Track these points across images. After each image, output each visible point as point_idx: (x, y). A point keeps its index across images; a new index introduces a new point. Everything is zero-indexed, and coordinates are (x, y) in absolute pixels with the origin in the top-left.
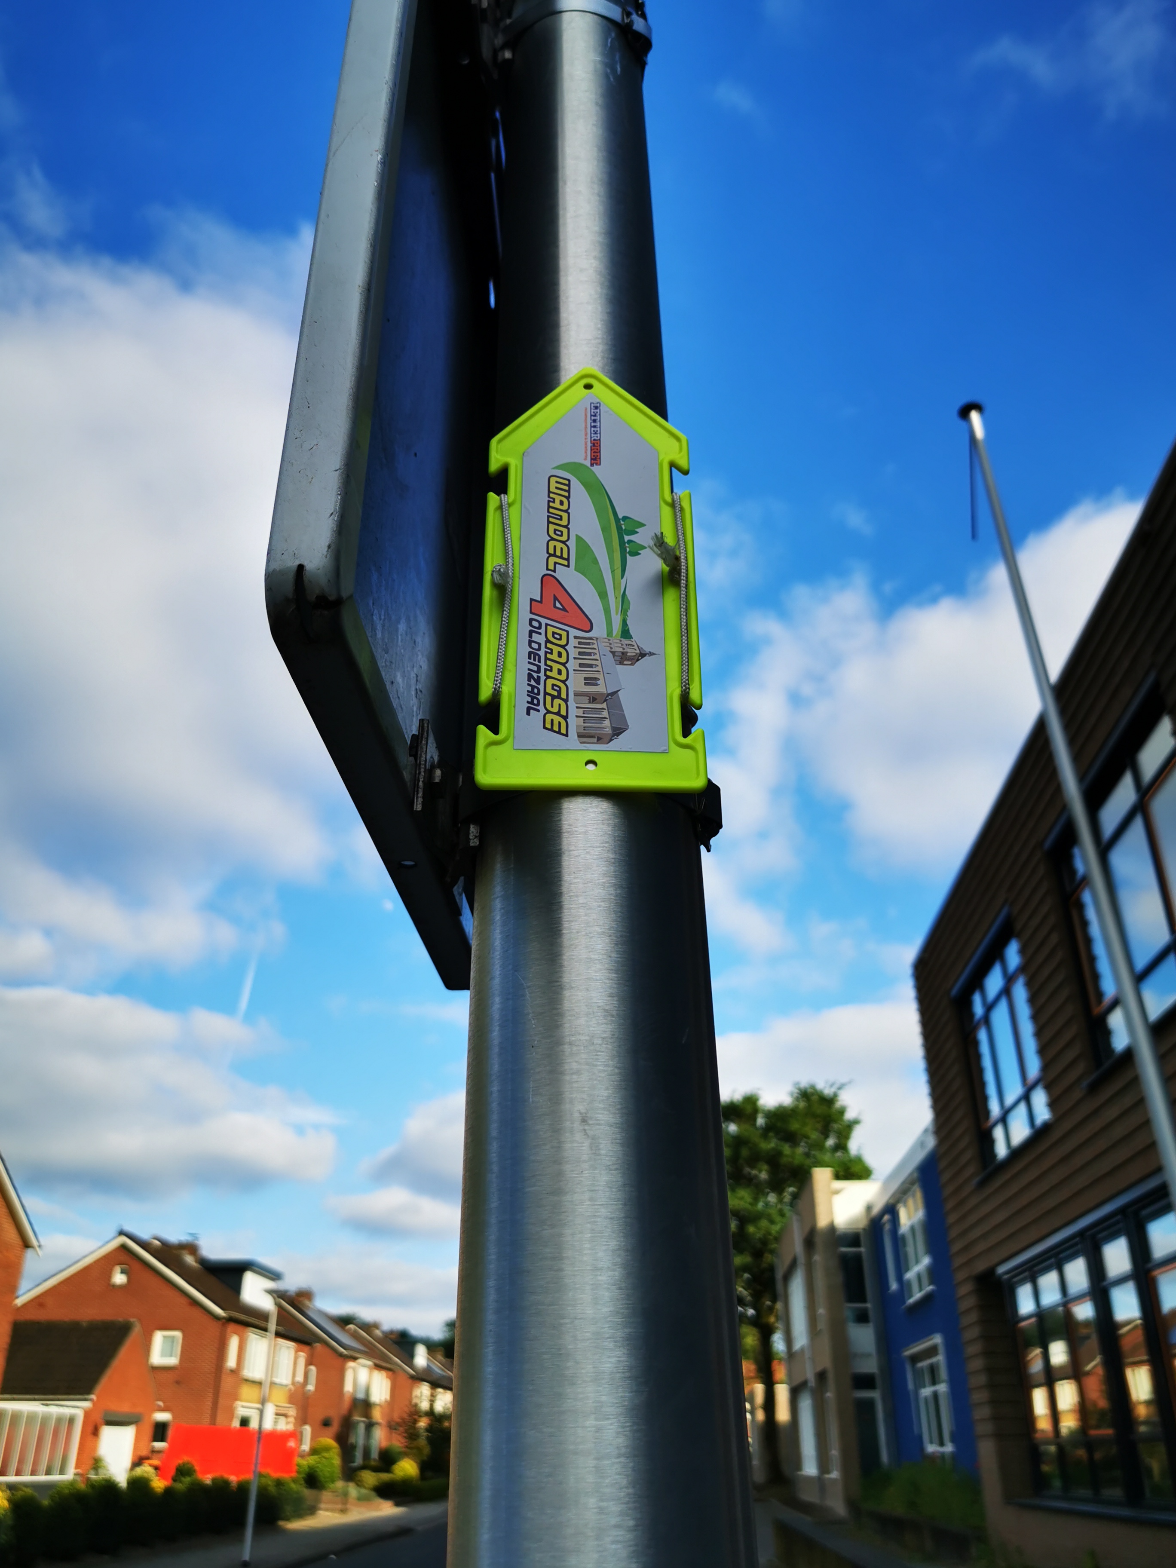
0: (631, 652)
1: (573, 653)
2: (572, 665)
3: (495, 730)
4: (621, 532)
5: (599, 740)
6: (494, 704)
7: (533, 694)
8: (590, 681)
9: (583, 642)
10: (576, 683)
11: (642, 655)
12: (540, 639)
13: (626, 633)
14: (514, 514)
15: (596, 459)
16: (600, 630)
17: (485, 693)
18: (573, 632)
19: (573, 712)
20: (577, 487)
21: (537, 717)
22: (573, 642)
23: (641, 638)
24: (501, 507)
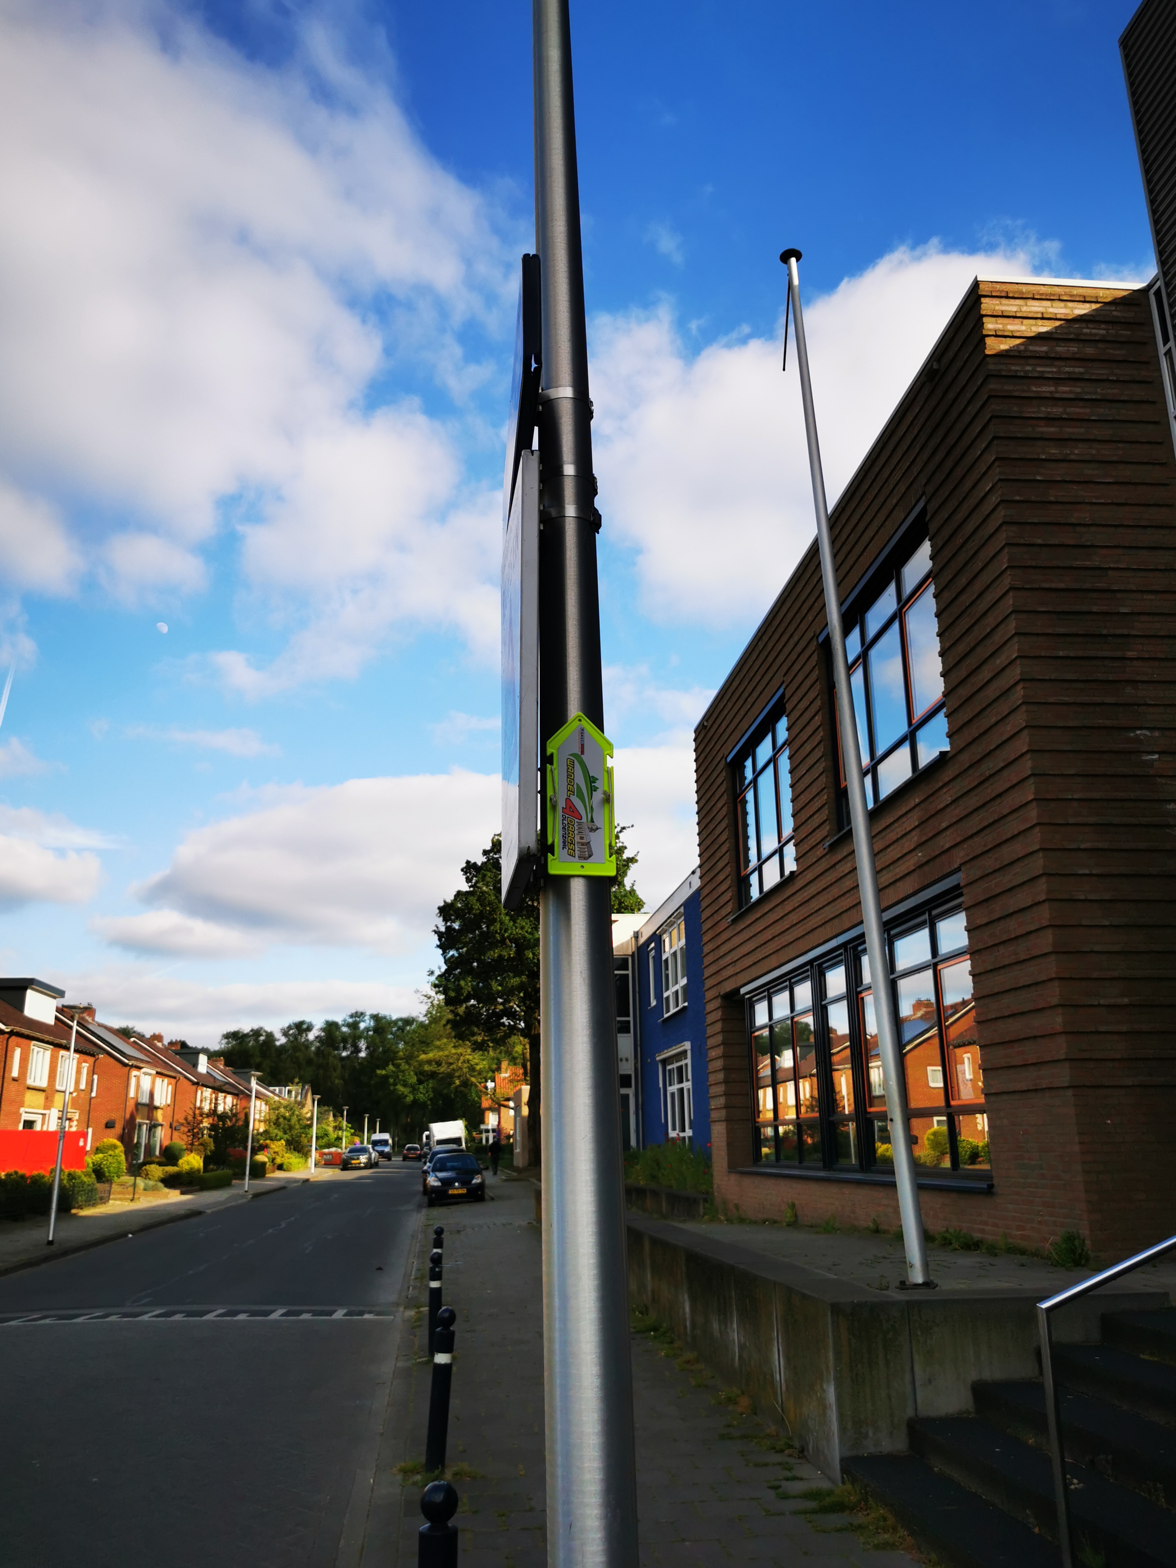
0: (594, 828)
1: (576, 828)
2: (576, 832)
3: (553, 855)
4: (591, 782)
5: (585, 859)
6: (553, 845)
7: (564, 842)
8: (582, 838)
9: (580, 824)
10: (577, 839)
11: (597, 829)
12: (566, 822)
13: (592, 821)
14: (556, 773)
15: (583, 753)
16: (584, 820)
17: (550, 842)
18: (576, 820)
19: (577, 849)
20: (576, 763)
21: (566, 850)
22: (576, 824)
23: (597, 823)
24: (551, 770)
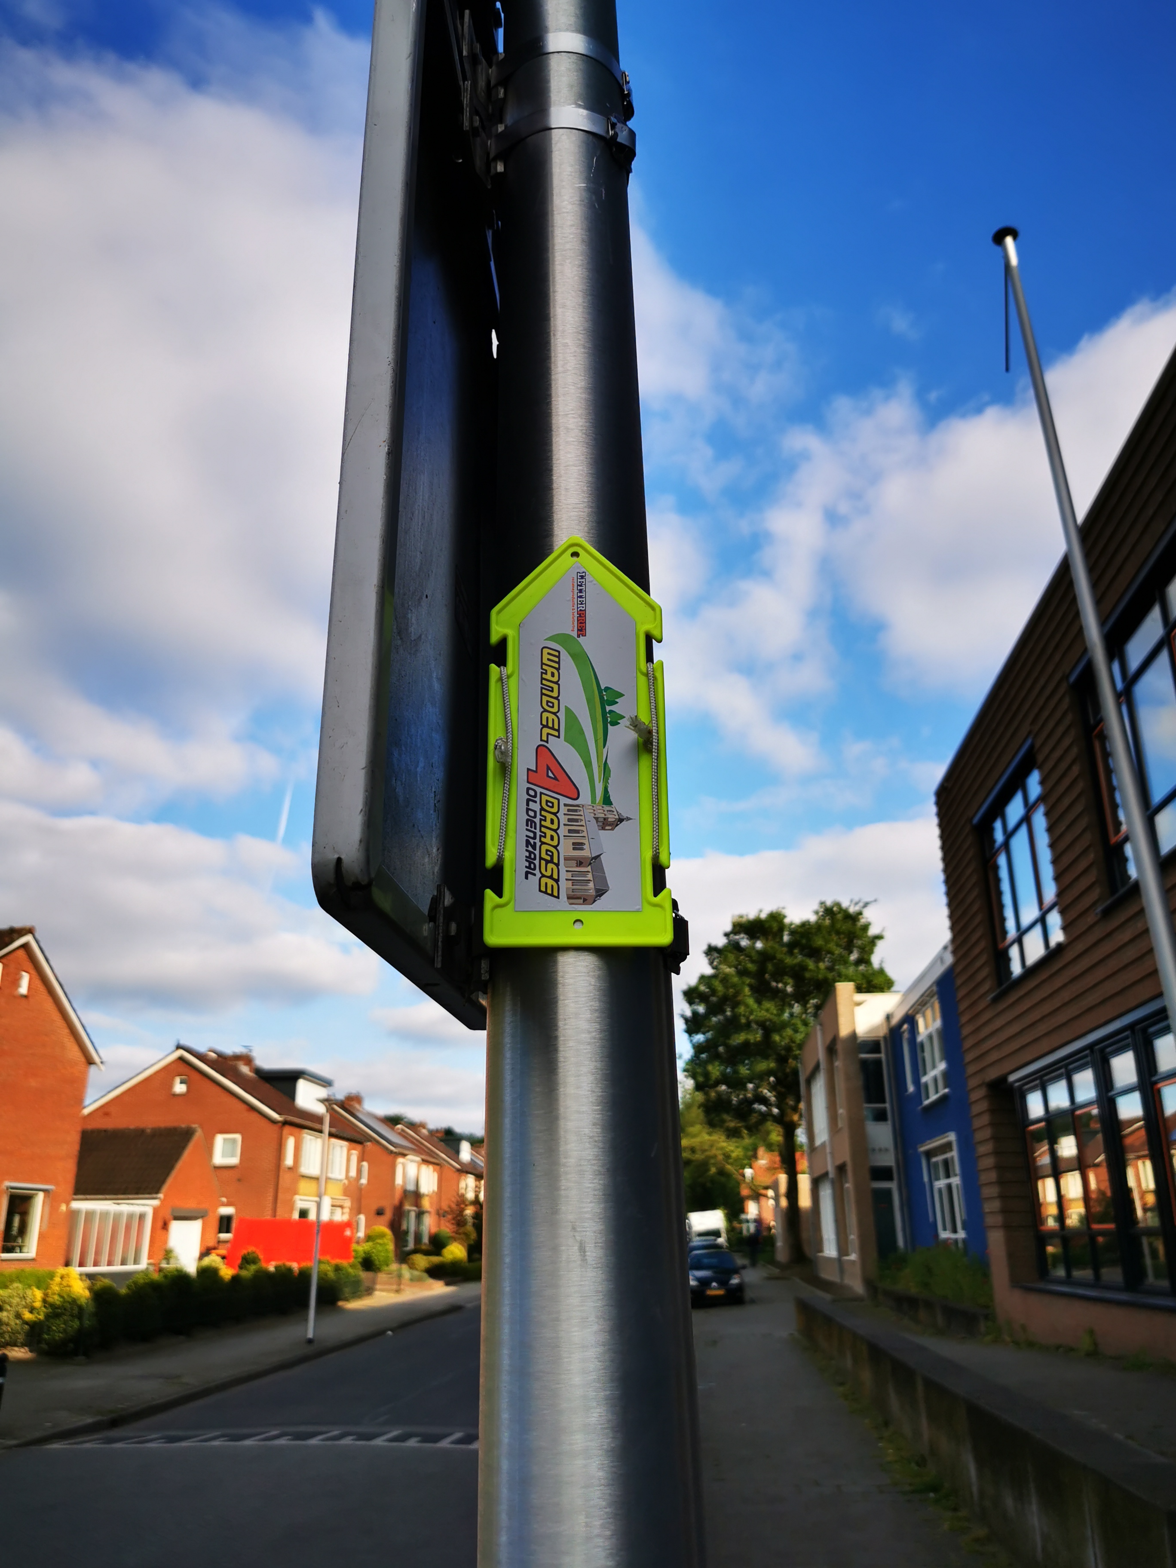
0: (612, 818)
1: (563, 819)
2: (563, 831)
3: (500, 894)
4: (603, 703)
5: (585, 901)
6: (499, 868)
7: (530, 859)
8: (578, 846)
9: (572, 810)
10: (566, 848)
11: (621, 820)
12: (535, 806)
13: (607, 800)
14: (513, 685)
15: (582, 631)
16: (585, 798)
17: (491, 860)
18: (564, 800)
19: (564, 875)
20: (567, 660)
21: (534, 880)
22: (563, 810)
23: (620, 805)
24: (501, 679)
